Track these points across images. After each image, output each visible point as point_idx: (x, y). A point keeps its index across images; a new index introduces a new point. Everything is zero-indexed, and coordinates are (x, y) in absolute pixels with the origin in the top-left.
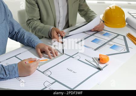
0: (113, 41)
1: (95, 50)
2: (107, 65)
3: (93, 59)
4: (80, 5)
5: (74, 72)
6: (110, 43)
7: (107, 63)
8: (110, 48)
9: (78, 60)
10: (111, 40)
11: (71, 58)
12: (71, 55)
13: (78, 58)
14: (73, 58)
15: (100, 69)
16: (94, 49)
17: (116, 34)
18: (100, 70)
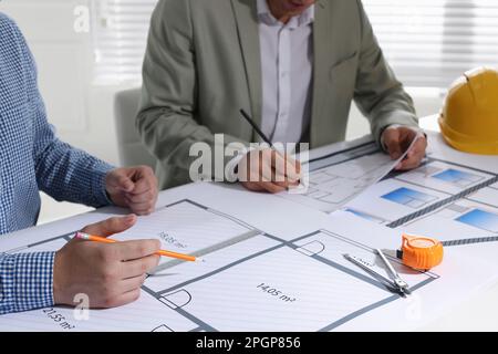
0: (473, 196)
1: (393, 225)
2: (432, 279)
3: (378, 254)
4: (360, 77)
5: (286, 298)
6: (461, 203)
7: (434, 270)
8: (458, 219)
9: (315, 256)
10: (462, 195)
11: (286, 247)
12: (288, 239)
13: (316, 249)
14: (295, 247)
15: (399, 291)
16: (387, 223)
17: (491, 173)
18: (402, 294)
